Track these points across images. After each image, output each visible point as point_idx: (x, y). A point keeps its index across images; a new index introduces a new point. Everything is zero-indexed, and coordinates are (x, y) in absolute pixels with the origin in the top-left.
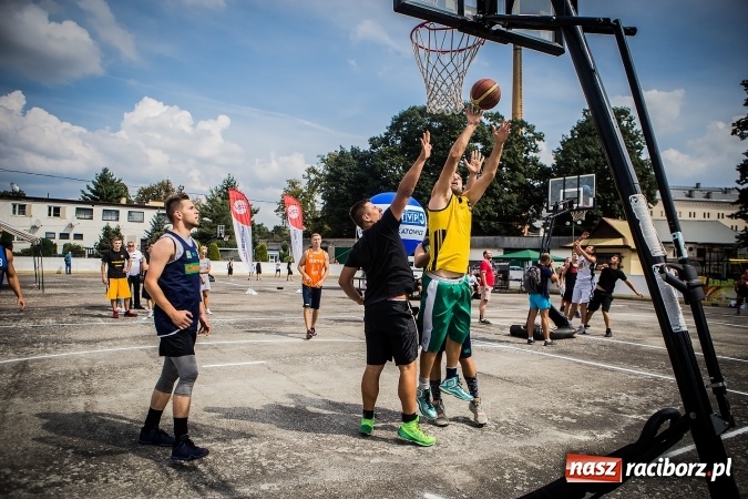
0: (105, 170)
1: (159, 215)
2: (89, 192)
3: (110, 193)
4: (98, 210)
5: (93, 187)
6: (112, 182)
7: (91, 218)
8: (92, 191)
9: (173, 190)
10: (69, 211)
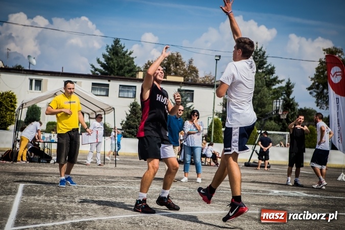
0: (117, 42)
1: (179, 90)
2: (98, 66)
3: (121, 68)
4: (114, 86)
5: (103, 60)
6: (124, 54)
7: (107, 95)
8: (103, 65)
9: (183, 64)
10: (84, 86)
